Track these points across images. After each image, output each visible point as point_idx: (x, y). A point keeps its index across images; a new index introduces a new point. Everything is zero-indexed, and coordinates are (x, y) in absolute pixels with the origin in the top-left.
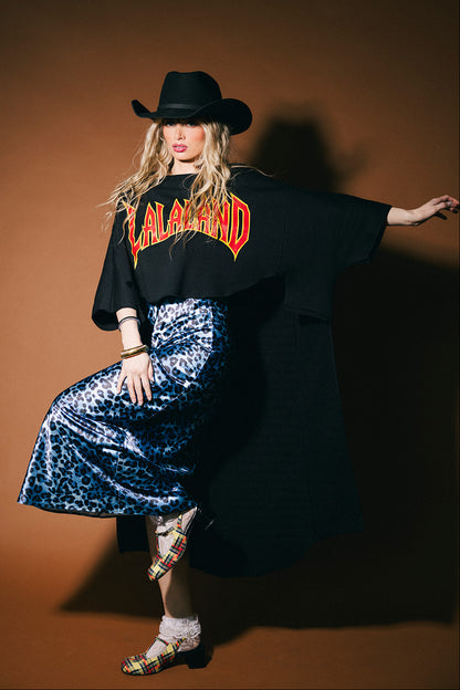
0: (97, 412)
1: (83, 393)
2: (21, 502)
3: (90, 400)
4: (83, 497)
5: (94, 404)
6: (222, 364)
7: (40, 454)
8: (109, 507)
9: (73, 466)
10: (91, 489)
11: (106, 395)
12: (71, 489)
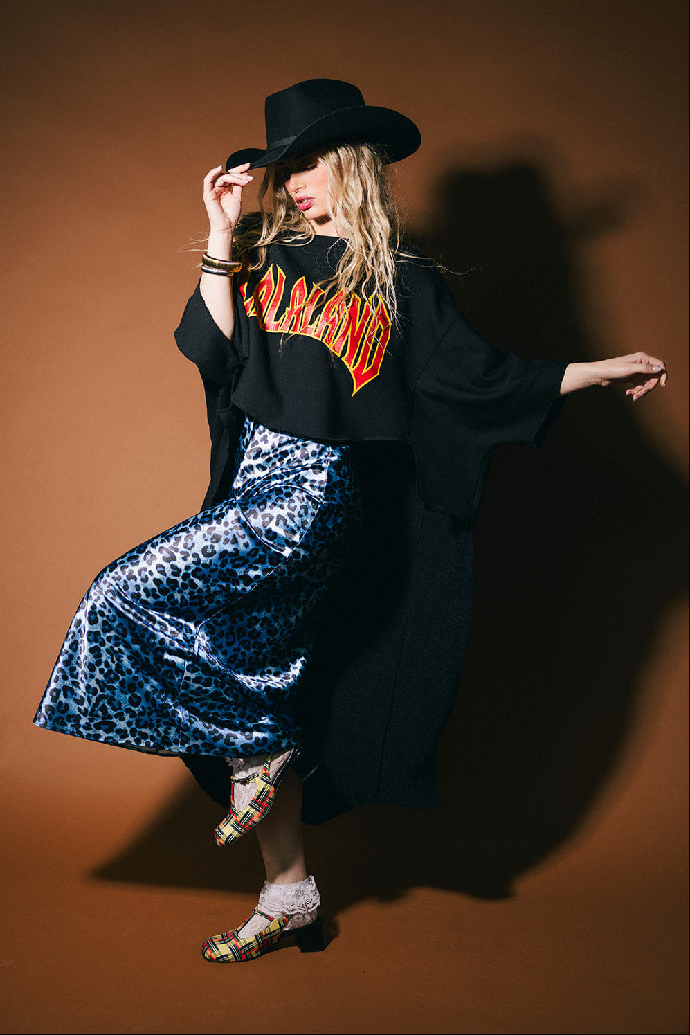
0: (156, 597)
1: (135, 569)
2: (38, 724)
3: (145, 580)
4: (129, 724)
5: (151, 585)
6: (339, 520)
7: (71, 657)
8: (166, 741)
9: (117, 678)
10: (141, 714)
11: (169, 571)
12: (111, 712)
